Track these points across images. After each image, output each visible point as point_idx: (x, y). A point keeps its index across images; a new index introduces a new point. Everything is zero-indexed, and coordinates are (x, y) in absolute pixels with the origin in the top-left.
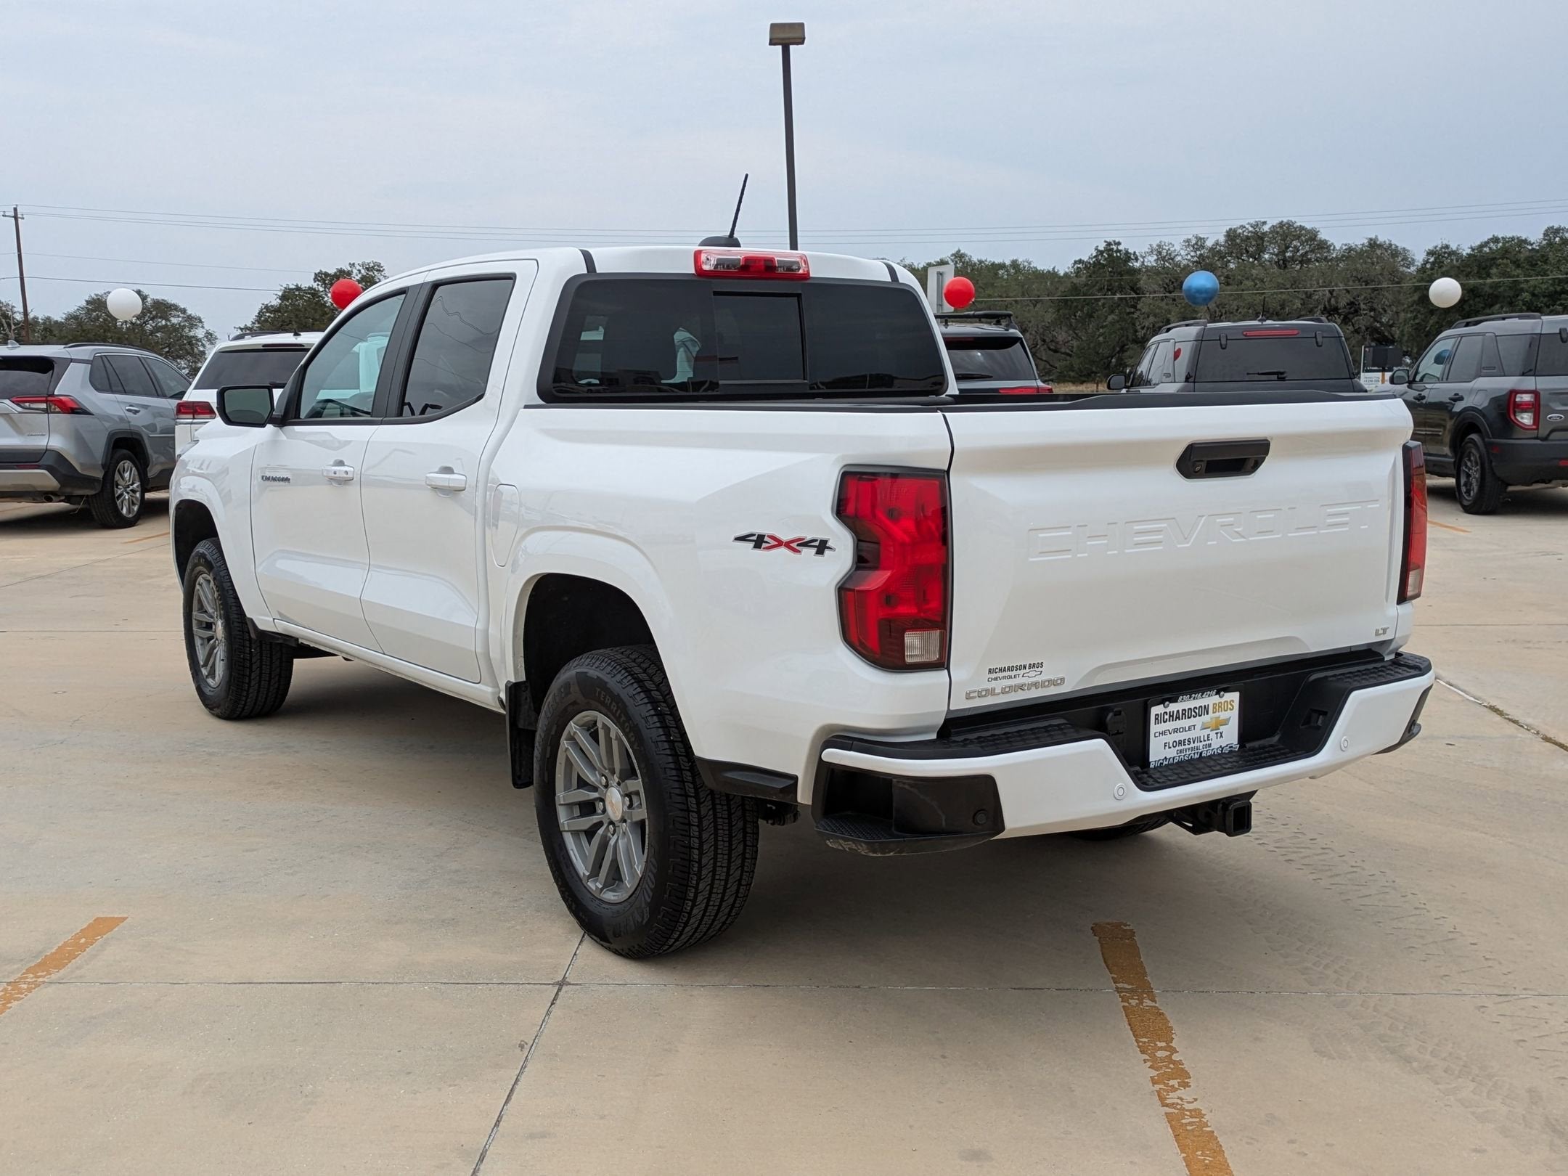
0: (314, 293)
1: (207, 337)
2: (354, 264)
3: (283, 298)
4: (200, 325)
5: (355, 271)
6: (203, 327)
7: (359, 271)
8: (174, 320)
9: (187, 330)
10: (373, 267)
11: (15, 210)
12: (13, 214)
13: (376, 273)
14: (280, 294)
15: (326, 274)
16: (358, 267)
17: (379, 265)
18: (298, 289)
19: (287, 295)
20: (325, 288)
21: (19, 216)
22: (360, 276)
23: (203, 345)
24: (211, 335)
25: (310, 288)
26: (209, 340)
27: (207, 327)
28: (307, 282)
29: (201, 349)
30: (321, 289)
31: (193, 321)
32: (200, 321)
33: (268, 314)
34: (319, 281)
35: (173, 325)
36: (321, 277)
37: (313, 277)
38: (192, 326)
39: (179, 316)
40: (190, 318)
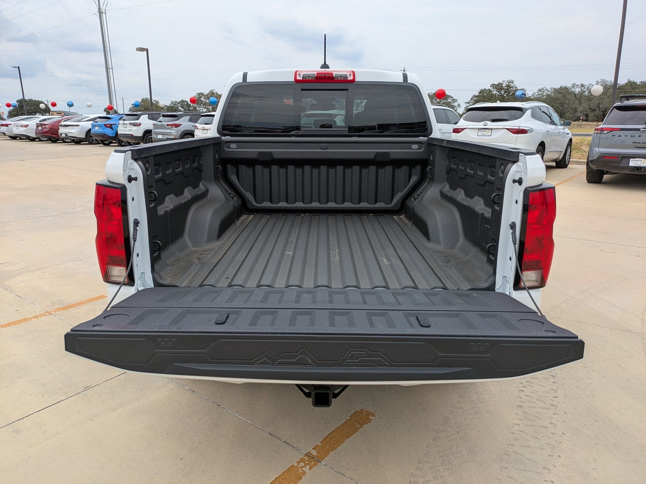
0: (490, 91)
1: (458, 105)
2: (504, 81)
3: (480, 93)
4: (456, 101)
5: (504, 83)
6: (457, 102)
7: (506, 83)
8: (449, 100)
9: (452, 103)
10: (511, 82)
11: (404, 69)
12: (403, 70)
13: (511, 83)
14: (479, 91)
15: (495, 85)
16: (506, 82)
17: (513, 81)
18: (485, 89)
19: (481, 92)
20: (493, 89)
21: (405, 70)
22: (506, 85)
23: (457, 108)
24: (459, 105)
25: (489, 89)
26: (459, 106)
27: (458, 102)
28: (488, 87)
29: (456, 109)
30: (492, 89)
31: (454, 100)
32: (457, 101)
33: (474, 98)
34: (492, 87)
35: (449, 102)
36: (493, 85)
37: (490, 85)
38: (454, 102)
39: (451, 99)
40: (454, 99)
